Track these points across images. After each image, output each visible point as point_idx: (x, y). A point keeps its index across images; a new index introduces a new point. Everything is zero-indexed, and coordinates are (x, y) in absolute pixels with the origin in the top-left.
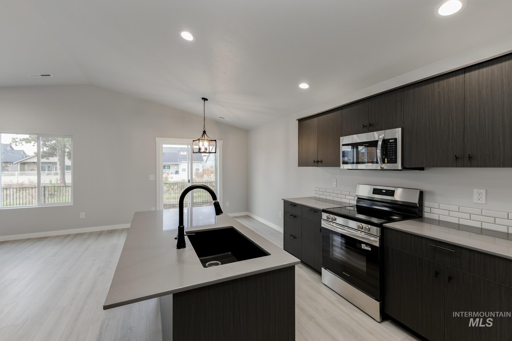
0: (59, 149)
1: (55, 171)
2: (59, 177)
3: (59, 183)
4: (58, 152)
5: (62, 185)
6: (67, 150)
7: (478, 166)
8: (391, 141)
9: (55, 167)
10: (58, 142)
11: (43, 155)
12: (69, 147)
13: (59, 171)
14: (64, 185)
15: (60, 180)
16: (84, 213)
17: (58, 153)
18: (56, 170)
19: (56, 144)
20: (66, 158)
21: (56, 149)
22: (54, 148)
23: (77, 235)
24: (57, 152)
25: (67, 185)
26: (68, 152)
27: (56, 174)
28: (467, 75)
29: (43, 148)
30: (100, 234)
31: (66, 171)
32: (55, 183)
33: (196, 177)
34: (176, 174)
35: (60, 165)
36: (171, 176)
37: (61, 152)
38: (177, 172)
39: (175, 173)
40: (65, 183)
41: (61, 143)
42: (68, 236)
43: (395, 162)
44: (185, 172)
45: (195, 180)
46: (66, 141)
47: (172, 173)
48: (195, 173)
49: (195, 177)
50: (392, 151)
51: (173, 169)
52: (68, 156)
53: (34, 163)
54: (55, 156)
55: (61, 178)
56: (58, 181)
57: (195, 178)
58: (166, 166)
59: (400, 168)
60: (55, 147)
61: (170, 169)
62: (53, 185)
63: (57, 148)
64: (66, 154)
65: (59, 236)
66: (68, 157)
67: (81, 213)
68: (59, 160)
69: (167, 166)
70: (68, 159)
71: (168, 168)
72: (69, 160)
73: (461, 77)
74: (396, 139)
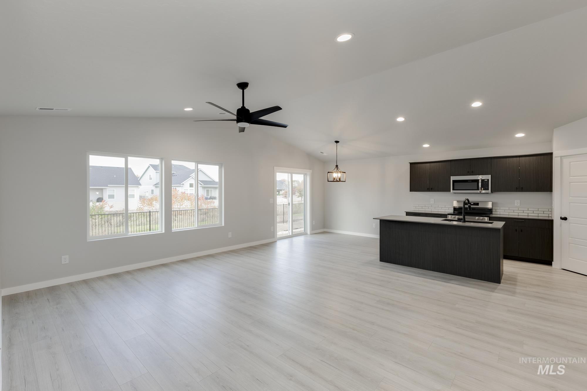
7: (525, 191)
8: (485, 180)
16: (231, 233)
28: (521, 158)
38: (100, 200)
39: (96, 200)
43: (488, 189)
44: (113, 199)
50: (486, 185)
51: (93, 195)
59: (490, 192)
73: (518, 158)
74: (488, 180)
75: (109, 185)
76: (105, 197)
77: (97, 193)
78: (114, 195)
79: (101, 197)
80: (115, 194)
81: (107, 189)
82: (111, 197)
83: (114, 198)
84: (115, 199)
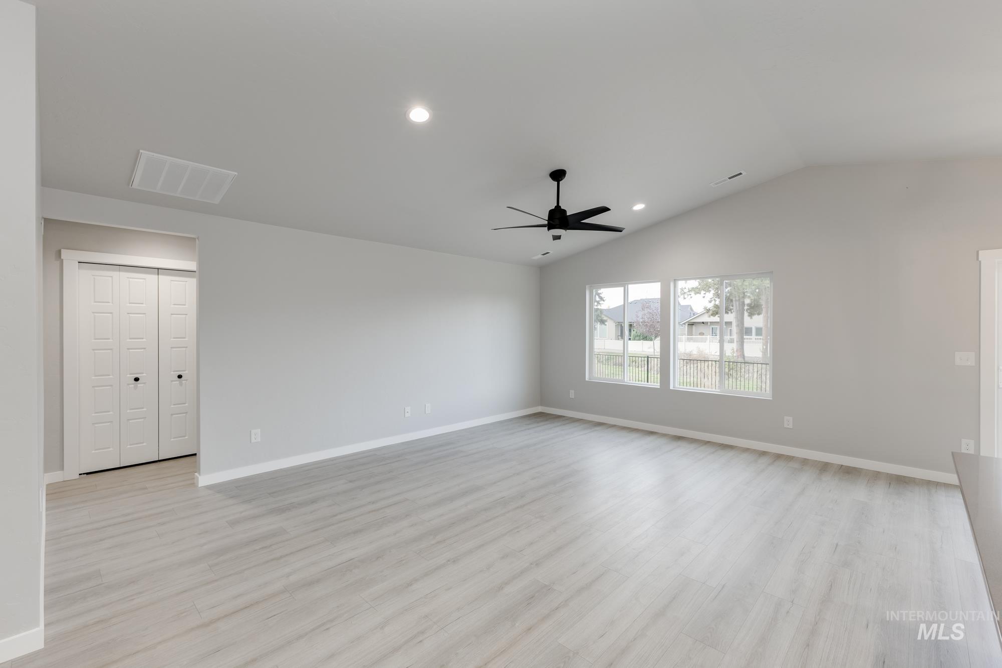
0: (736, 300)
1: (729, 337)
2: (735, 346)
3: (735, 357)
4: (735, 306)
5: (740, 360)
6: (747, 301)
9: (729, 329)
10: (734, 288)
11: (715, 311)
12: (751, 296)
13: (735, 336)
14: (743, 359)
15: (736, 351)
16: (791, 419)
17: (734, 308)
18: (731, 335)
19: (733, 292)
20: (746, 314)
21: (732, 301)
22: (729, 299)
23: (778, 457)
24: (733, 306)
25: (746, 359)
26: (749, 305)
27: (731, 341)
29: (715, 300)
30: (824, 467)
31: (745, 337)
32: (730, 355)
35: (738, 326)
37: (739, 304)
40: (744, 357)
41: (739, 289)
42: (763, 454)
46: (746, 286)
52: (749, 311)
53: (703, 323)
54: (730, 312)
55: (739, 348)
56: (734, 352)
60: (731, 298)
62: (728, 359)
63: (734, 299)
64: (746, 308)
65: (749, 449)
66: (749, 313)
67: (785, 417)
68: (736, 318)
70: (749, 316)
72: (749, 318)
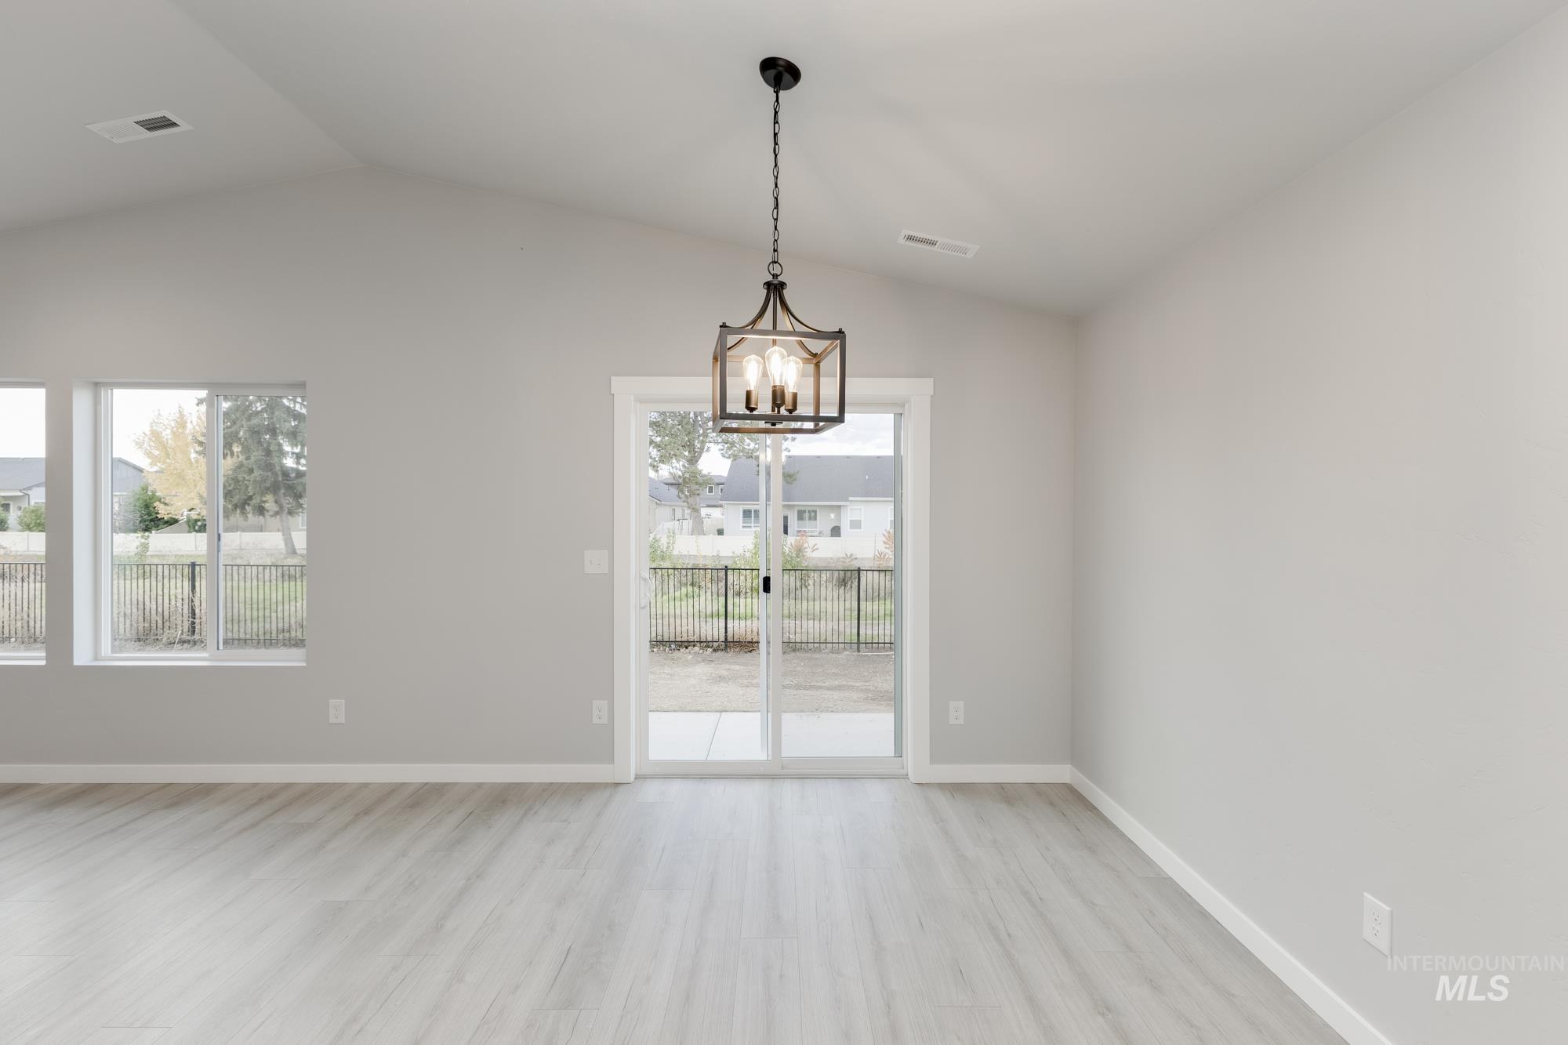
33: (888, 548)
34: (832, 536)
36: (811, 541)
38: (836, 532)
39: (830, 532)
45: (885, 555)
47: (820, 533)
48: (884, 535)
49: (886, 548)
51: (825, 521)
57: (887, 551)
58: (805, 511)
61: (816, 519)
69: (809, 511)
71: (810, 519)
75: (850, 499)
76: (845, 528)
77: (832, 516)
78: (860, 521)
79: (838, 525)
80: (863, 519)
81: (849, 508)
82: (855, 524)
83: (860, 528)
84: (862, 530)
